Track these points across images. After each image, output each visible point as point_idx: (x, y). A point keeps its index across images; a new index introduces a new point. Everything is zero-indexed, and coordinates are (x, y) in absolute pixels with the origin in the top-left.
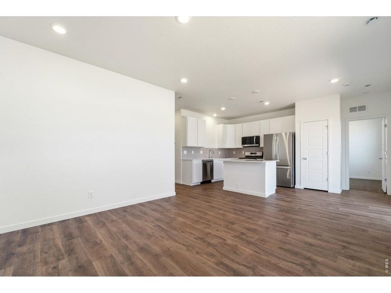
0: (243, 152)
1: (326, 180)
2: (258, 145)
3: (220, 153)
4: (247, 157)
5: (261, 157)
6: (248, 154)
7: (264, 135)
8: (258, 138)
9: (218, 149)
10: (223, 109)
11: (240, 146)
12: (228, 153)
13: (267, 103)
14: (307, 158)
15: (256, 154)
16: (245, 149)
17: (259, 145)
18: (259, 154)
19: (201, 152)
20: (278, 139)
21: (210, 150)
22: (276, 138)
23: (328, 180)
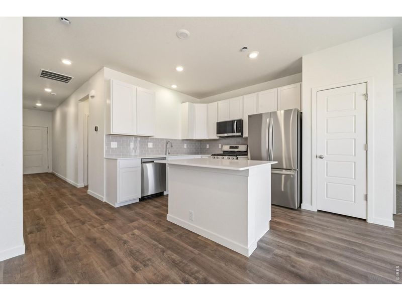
0: (220, 145)
1: (363, 197)
2: (240, 134)
3: (185, 147)
4: (226, 153)
5: (245, 153)
6: (226, 148)
7: (250, 117)
8: (240, 122)
9: (183, 140)
10: (180, 69)
11: (214, 136)
12: (199, 146)
13: (254, 55)
14: (325, 155)
15: (237, 147)
16: (221, 141)
17: (242, 134)
18: (242, 148)
19: (150, 145)
20: (272, 122)
21: (168, 142)
22: (268, 120)
23: (366, 199)
